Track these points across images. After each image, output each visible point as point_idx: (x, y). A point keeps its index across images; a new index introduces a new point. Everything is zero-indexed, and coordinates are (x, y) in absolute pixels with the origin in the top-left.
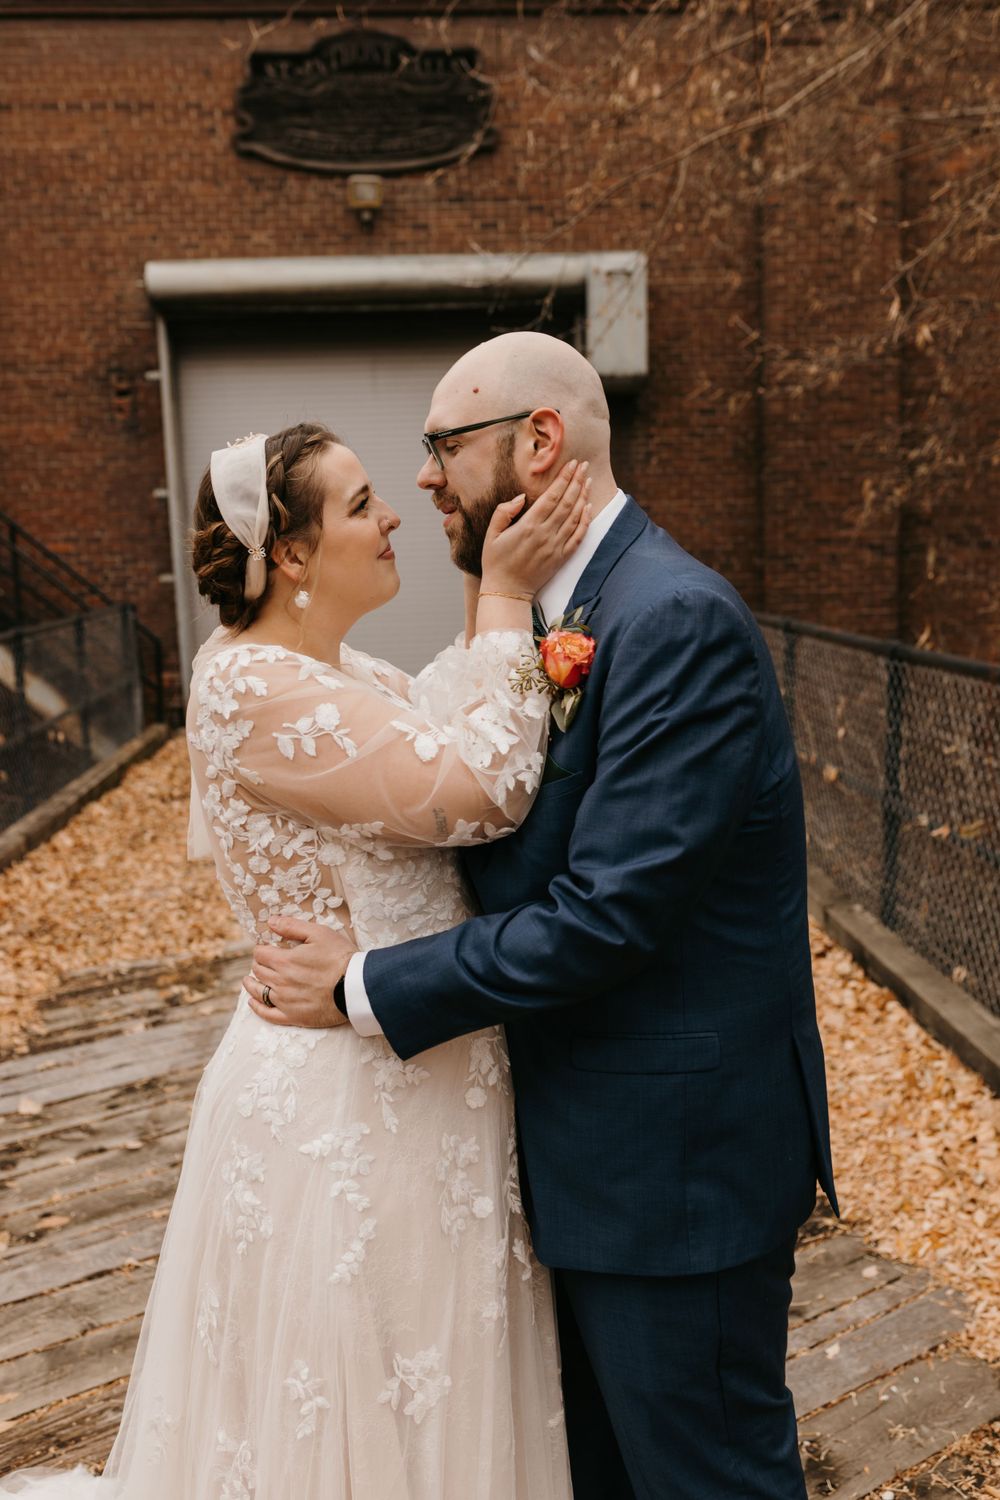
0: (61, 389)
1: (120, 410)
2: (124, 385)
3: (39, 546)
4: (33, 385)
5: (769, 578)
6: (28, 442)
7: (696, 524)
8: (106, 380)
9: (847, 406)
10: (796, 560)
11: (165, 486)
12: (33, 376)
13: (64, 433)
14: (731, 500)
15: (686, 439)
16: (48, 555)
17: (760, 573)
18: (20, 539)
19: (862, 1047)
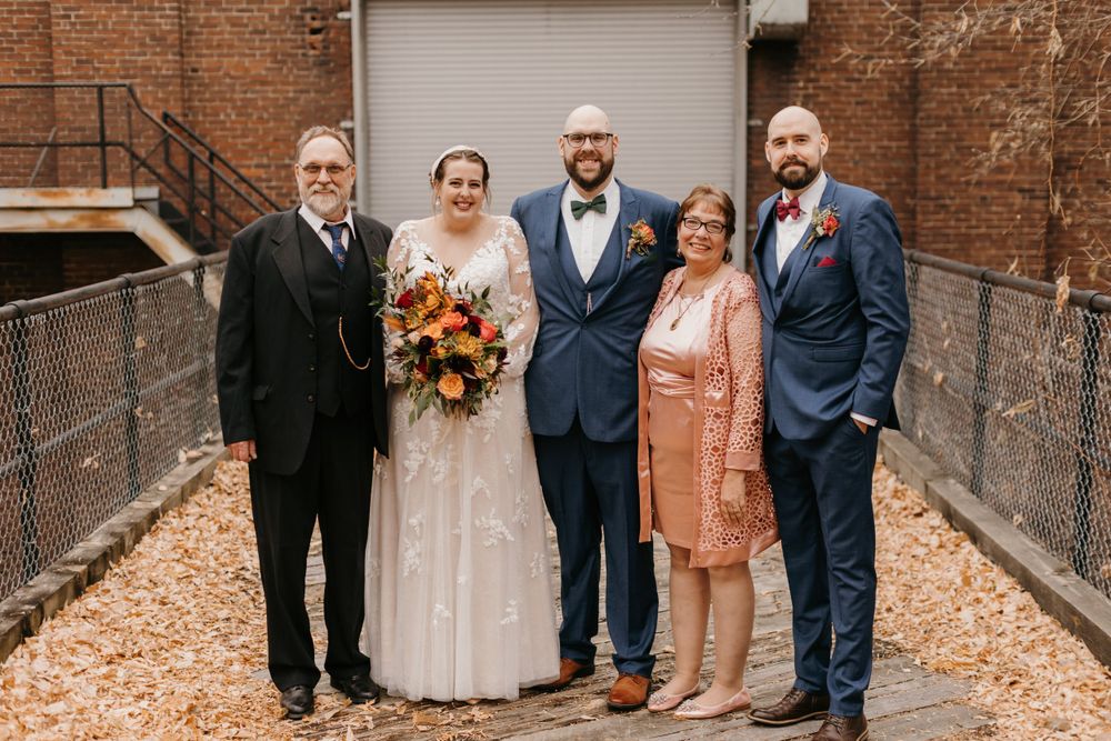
0: (261, 27)
1: (314, 48)
2: (317, 24)
3: (235, 172)
4: (234, 23)
5: (920, 217)
6: (227, 75)
7: (851, 165)
8: (302, 18)
9: (1000, 55)
10: (948, 202)
11: (352, 118)
12: (235, 14)
13: (260, 66)
14: (885, 143)
15: (843, 83)
16: (242, 179)
17: (912, 213)
18: (216, 162)
19: (937, 567)
